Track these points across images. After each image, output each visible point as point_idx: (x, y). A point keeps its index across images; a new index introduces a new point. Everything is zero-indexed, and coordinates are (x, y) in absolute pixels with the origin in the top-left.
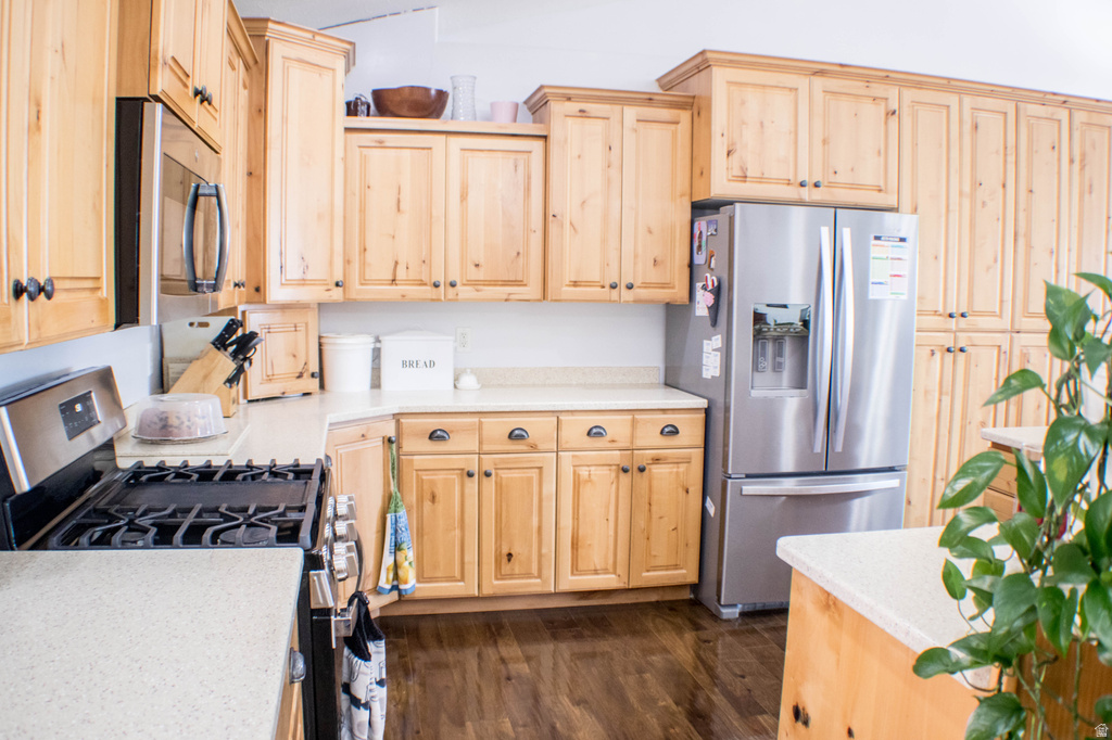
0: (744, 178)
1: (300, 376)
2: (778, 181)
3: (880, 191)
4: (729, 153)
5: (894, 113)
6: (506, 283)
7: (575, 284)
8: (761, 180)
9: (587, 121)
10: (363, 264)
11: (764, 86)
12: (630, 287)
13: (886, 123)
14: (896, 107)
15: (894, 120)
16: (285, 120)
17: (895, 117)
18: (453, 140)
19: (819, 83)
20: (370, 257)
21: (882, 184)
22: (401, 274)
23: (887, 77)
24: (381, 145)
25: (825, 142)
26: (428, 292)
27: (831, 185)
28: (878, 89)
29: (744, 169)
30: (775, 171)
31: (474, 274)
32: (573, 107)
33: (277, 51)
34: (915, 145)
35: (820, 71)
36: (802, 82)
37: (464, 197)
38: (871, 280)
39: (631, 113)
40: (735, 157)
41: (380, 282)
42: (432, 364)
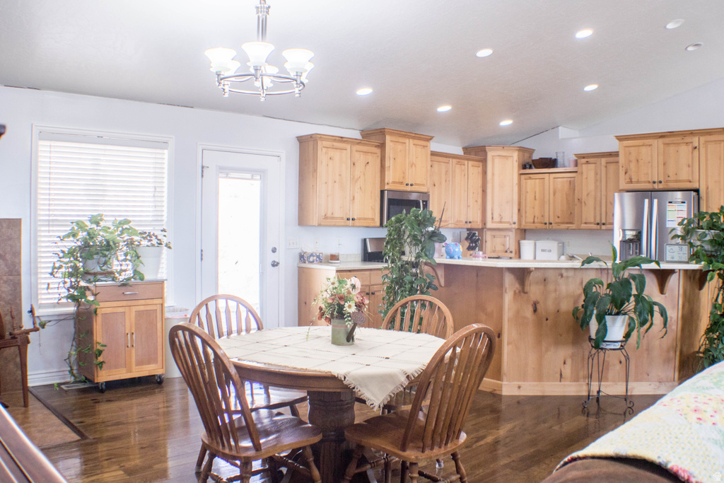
0: (631, 182)
1: (506, 252)
2: (645, 182)
3: (690, 182)
4: (626, 173)
5: (696, 148)
6: (567, 223)
7: (586, 223)
8: (638, 182)
9: (589, 165)
10: (526, 217)
11: (639, 146)
12: (604, 224)
13: (692, 153)
14: (696, 145)
15: (696, 152)
16: (493, 174)
17: (697, 150)
18: (551, 175)
19: (661, 141)
20: (528, 215)
21: (690, 179)
22: (536, 220)
23: (692, 133)
24: (530, 178)
25: (664, 164)
26: (544, 226)
27: (667, 181)
28: (688, 139)
29: (631, 179)
30: (643, 179)
31: (557, 220)
32: (584, 160)
33: (490, 155)
34: (707, 160)
35: (662, 136)
36: (655, 142)
37: (554, 194)
38: (668, 219)
39: (604, 160)
40: (627, 175)
41: (530, 223)
42: (550, 251)
